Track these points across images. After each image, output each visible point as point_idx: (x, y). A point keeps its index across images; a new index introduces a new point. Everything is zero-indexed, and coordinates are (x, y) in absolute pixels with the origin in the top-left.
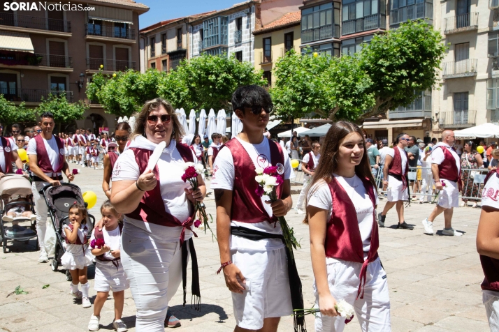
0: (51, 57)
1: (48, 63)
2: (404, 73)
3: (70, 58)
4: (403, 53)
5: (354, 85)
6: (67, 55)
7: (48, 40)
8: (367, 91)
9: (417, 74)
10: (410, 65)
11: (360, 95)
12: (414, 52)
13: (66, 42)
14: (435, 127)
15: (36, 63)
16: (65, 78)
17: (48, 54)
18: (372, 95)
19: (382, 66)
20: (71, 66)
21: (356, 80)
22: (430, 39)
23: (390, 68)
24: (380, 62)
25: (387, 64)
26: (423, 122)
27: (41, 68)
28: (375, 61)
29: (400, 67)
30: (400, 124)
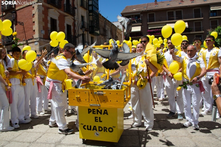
0: (195, 28)
1: (195, 30)
3: (203, 27)
6: (202, 26)
7: (194, 22)
13: (201, 21)
15: (190, 31)
16: (201, 35)
17: (194, 27)
20: (203, 30)
27: (191, 33)
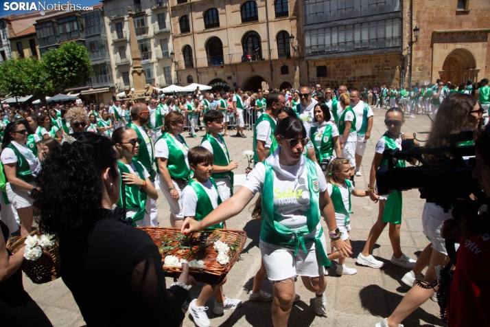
2: (66, 69)
4: (65, 59)
5: (38, 78)
8: (47, 80)
9: (74, 69)
10: (69, 64)
11: (44, 82)
12: (70, 58)
14: (117, 91)
18: (51, 82)
19: (53, 66)
21: (39, 74)
22: (77, 51)
23: (59, 67)
24: (52, 64)
25: (56, 65)
26: (110, 89)
28: (49, 63)
29: (64, 66)
30: (99, 91)
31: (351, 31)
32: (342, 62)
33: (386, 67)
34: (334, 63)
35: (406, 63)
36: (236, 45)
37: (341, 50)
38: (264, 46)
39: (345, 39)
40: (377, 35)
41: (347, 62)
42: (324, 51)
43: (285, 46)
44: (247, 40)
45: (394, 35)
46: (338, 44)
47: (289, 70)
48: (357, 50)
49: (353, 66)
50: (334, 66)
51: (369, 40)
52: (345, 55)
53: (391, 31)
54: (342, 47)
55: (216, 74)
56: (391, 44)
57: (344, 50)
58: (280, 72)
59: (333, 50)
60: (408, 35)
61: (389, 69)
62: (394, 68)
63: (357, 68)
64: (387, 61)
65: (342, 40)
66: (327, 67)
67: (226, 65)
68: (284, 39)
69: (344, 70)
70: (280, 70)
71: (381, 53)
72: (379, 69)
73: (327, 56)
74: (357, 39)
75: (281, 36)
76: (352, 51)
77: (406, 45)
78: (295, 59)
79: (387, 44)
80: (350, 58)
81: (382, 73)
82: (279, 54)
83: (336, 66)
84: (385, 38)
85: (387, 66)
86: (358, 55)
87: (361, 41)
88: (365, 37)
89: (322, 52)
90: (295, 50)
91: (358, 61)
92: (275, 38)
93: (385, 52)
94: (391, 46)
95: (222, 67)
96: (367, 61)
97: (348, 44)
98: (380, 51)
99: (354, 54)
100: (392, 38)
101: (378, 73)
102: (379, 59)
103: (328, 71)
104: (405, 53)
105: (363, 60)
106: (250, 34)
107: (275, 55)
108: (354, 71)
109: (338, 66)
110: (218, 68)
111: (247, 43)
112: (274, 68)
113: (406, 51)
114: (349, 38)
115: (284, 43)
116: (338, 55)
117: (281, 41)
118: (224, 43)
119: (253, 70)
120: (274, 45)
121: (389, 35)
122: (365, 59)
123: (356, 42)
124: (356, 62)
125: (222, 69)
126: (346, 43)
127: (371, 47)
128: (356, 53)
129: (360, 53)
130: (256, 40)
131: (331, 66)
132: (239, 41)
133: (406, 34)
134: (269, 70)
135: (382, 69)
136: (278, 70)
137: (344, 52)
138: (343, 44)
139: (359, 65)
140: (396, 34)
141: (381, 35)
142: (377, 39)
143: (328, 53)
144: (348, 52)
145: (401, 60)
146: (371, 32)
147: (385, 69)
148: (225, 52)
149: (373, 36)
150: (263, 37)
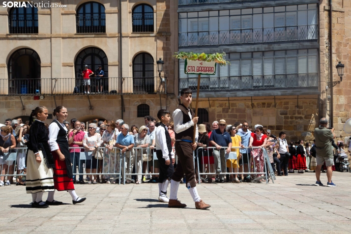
31: (249, 61)
32: (233, 105)
33: (297, 115)
34: (221, 106)
35: (324, 109)
36: (65, 65)
37: (233, 87)
38: (113, 72)
39: (240, 71)
40: (285, 69)
41: (240, 105)
42: (208, 87)
43: (144, 75)
44: (83, 59)
45: (309, 72)
46: (229, 77)
47: (150, 110)
48: (257, 88)
49: (249, 111)
50: (221, 109)
51: (274, 76)
52: (240, 94)
53: (304, 65)
54: (235, 83)
55: (24, 109)
56: (306, 82)
57: (237, 87)
58: (136, 114)
59: (221, 86)
60: (326, 72)
61: (301, 118)
62: (308, 117)
63: (255, 113)
64: (298, 106)
65: (234, 72)
66: (210, 110)
67: (44, 95)
68: (144, 64)
69: (235, 116)
70: (136, 110)
71: (291, 95)
72: (286, 118)
73: (213, 94)
74: (257, 72)
75: (139, 60)
76: (250, 90)
77: (324, 86)
78: (162, 95)
79: (300, 82)
80: (245, 99)
81: (291, 122)
82: (134, 87)
83: (224, 110)
84: (297, 75)
85: (299, 113)
86: (258, 96)
87: (263, 76)
88: (269, 72)
89: (205, 88)
90: (162, 83)
91: (255, 103)
92: (130, 62)
93: (298, 93)
94: (305, 86)
95: (37, 98)
96: (269, 105)
97: (243, 80)
98: (289, 91)
99: (252, 93)
100: (308, 75)
101: (286, 123)
102: (287, 103)
103: (210, 117)
104: (324, 97)
105: (264, 104)
106: (89, 52)
107: (128, 87)
108: (250, 118)
109: (225, 110)
110: (29, 98)
111: (82, 65)
112: (127, 106)
113: (325, 94)
114: (246, 71)
115: (144, 71)
116: (229, 94)
117: (139, 68)
118: (44, 60)
119: (91, 108)
120: (128, 72)
121: (302, 71)
122: (266, 101)
123: (255, 78)
124: (253, 105)
125: (36, 100)
126: (240, 77)
127: (277, 85)
128: (257, 92)
129: (261, 93)
130: (97, 61)
131: (217, 109)
132: (72, 61)
133: (325, 72)
134: (118, 108)
135: (292, 118)
136: (133, 109)
137: (238, 90)
138: (237, 78)
139: (257, 110)
140: (313, 70)
141: (291, 69)
142: (286, 75)
143: (214, 90)
144: (243, 90)
145: (318, 107)
146: (276, 65)
147: (296, 118)
148: (45, 74)
149: (280, 71)
150: (112, 57)
